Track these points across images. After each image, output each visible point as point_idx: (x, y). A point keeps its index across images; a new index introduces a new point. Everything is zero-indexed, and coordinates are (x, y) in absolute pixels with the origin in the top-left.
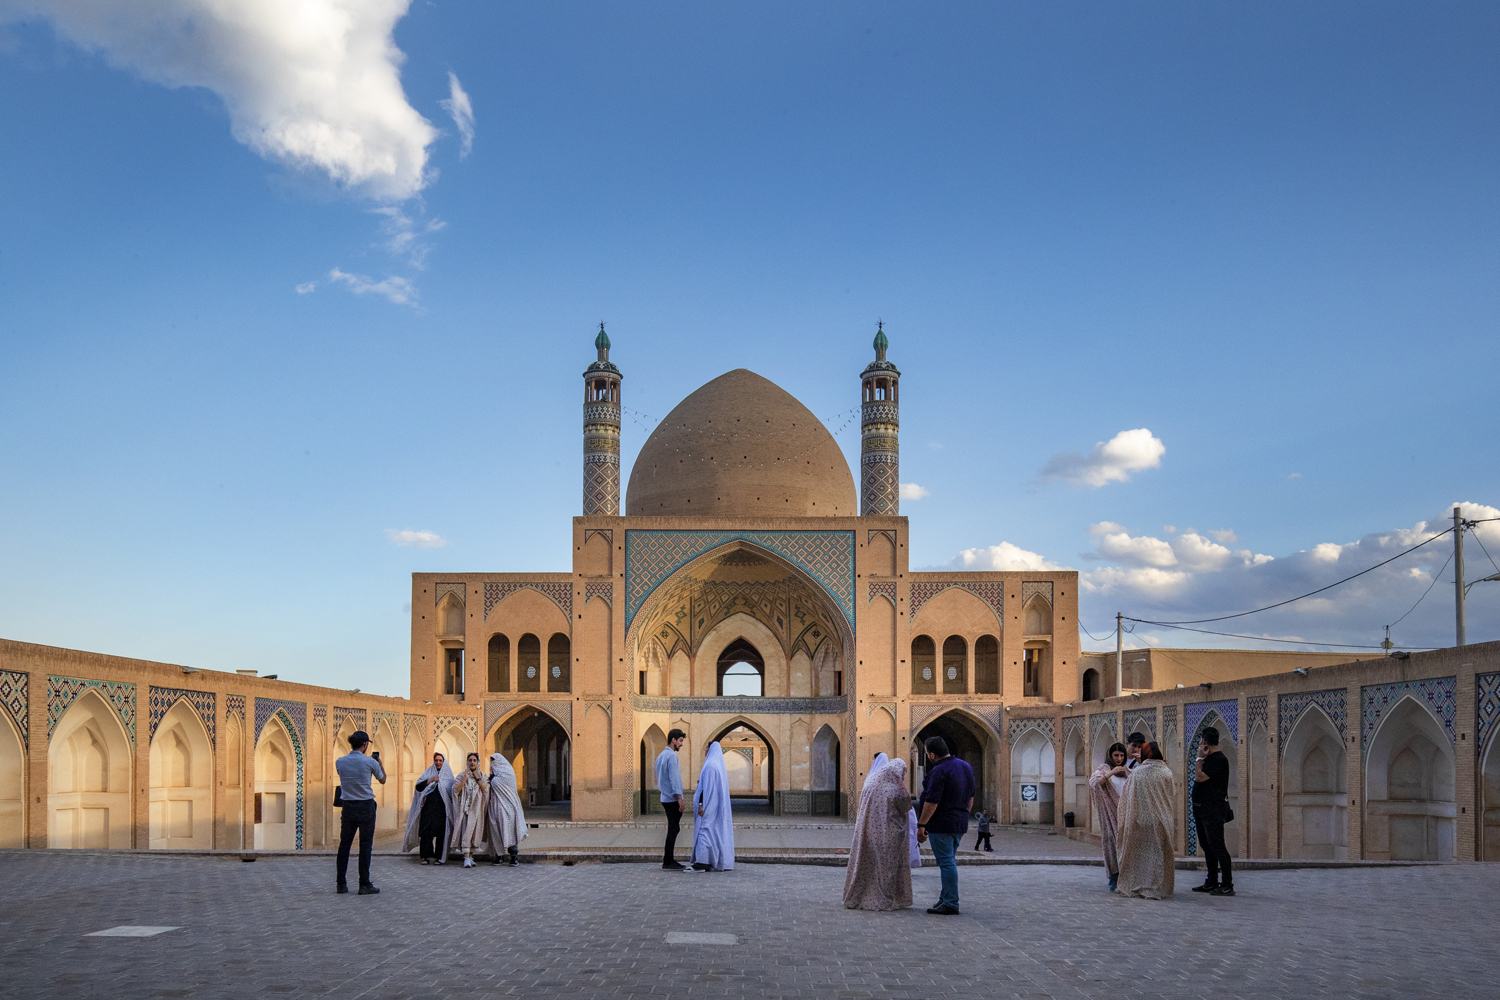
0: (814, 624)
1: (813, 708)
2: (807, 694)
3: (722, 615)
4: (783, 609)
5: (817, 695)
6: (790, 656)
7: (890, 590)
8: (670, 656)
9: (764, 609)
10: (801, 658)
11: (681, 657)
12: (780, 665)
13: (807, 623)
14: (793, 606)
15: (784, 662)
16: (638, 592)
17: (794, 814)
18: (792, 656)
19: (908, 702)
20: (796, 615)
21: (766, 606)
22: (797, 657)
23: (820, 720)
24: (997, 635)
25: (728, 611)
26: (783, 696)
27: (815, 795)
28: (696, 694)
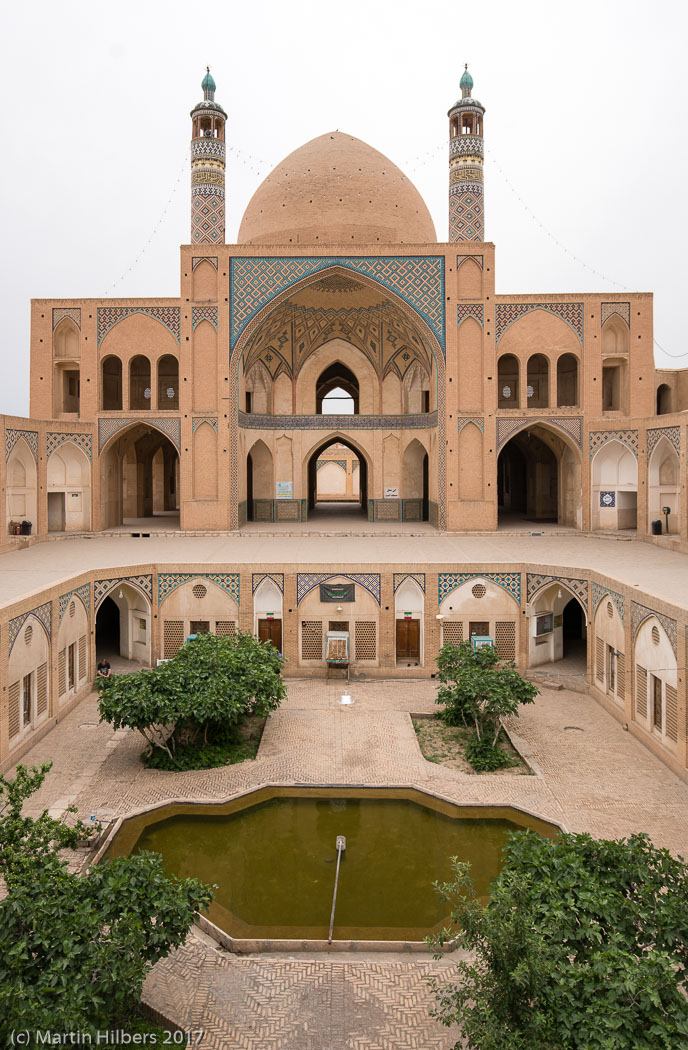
0: (404, 347)
1: (402, 424)
2: (397, 411)
3: (321, 341)
4: (376, 334)
5: (407, 412)
6: (382, 378)
7: (477, 312)
8: (274, 378)
9: (359, 334)
10: (392, 379)
11: (283, 378)
12: (373, 387)
13: (398, 347)
14: (385, 330)
15: (376, 383)
16: (242, 315)
17: (386, 520)
18: (384, 377)
19: (494, 417)
20: (388, 339)
21: (360, 331)
22: (388, 378)
23: (409, 435)
24: (577, 353)
25: (326, 336)
26: (376, 413)
27: (405, 503)
28: (298, 413)
